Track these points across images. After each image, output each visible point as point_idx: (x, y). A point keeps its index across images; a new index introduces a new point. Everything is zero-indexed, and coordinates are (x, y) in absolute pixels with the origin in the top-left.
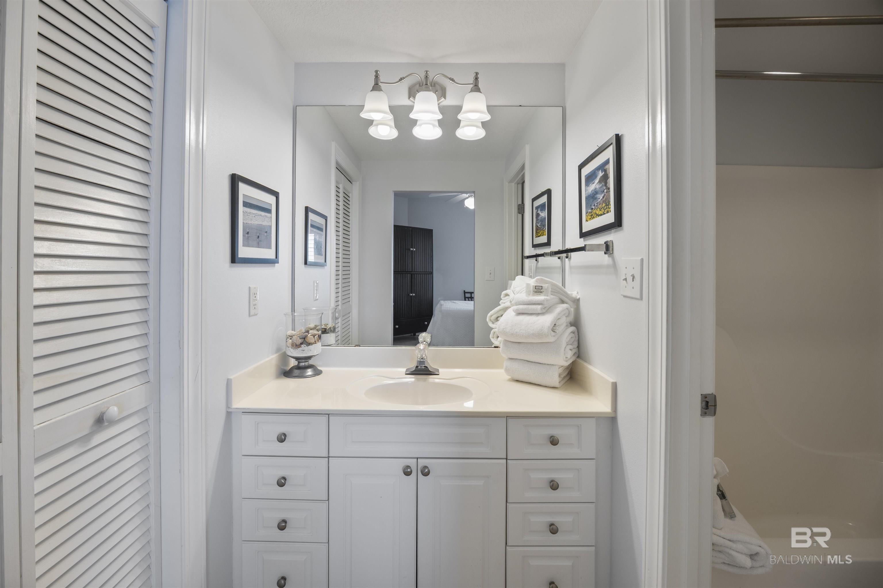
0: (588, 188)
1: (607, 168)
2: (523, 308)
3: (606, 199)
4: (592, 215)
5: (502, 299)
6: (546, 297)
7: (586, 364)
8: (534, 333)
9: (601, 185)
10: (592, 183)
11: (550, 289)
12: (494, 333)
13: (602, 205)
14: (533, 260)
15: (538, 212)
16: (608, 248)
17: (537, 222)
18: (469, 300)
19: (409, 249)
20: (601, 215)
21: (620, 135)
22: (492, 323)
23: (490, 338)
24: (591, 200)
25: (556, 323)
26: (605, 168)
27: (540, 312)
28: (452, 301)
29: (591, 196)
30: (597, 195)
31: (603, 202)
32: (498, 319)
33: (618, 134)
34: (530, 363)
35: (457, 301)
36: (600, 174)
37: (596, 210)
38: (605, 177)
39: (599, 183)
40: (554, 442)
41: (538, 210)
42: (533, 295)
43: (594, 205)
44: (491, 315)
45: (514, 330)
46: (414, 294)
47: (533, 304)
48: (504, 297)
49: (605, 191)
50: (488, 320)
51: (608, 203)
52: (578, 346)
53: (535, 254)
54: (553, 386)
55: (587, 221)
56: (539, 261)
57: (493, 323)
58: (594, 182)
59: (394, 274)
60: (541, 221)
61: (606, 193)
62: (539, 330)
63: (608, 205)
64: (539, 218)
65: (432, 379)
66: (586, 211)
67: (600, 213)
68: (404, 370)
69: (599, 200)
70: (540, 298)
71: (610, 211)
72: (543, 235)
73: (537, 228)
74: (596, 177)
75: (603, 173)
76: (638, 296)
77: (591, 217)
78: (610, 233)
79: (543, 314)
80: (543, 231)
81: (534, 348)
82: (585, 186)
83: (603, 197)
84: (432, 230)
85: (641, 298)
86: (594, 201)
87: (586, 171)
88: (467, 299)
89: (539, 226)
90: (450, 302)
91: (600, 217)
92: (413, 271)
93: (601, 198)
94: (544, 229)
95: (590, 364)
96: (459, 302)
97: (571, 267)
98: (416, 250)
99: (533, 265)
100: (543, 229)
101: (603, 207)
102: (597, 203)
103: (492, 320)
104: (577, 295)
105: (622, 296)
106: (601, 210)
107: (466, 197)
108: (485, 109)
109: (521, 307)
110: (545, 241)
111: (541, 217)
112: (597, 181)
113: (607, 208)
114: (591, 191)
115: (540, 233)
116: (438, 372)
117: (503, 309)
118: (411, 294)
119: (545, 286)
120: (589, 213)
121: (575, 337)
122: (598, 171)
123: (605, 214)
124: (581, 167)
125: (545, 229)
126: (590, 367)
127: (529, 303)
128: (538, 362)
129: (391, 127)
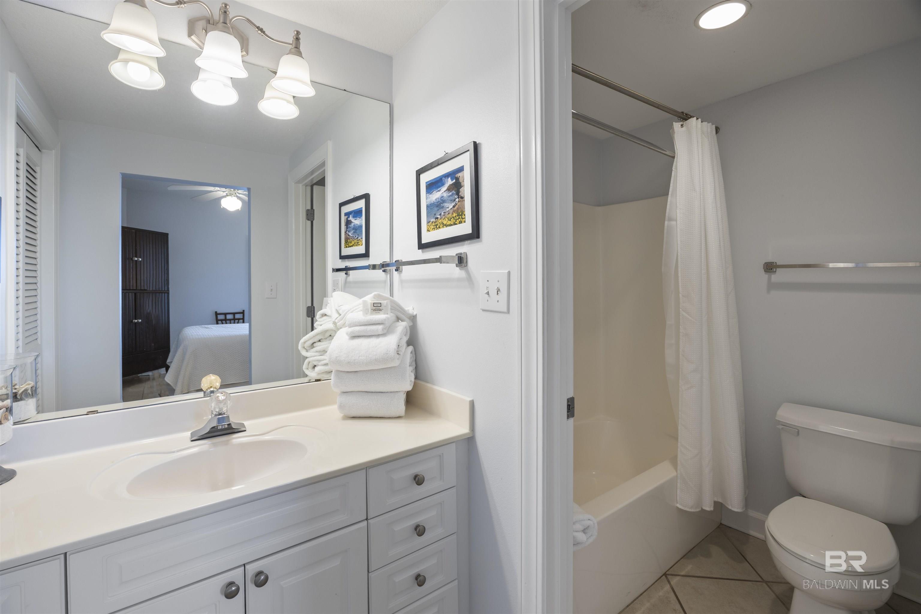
0: (431, 196)
1: (459, 176)
2: (359, 330)
3: (458, 209)
4: (437, 225)
5: (318, 320)
6: (387, 316)
7: (429, 385)
8: (377, 359)
9: (451, 193)
10: (437, 190)
11: (390, 306)
12: (309, 362)
13: (452, 214)
14: (343, 274)
15: (348, 219)
16: (461, 260)
17: (347, 230)
18: (223, 323)
19: (132, 259)
20: (451, 225)
21: (477, 143)
22: (305, 351)
23: (304, 369)
24: (436, 209)
25: (399, 344)
26: (456, 176)
27: (380, 333)
28: (203, 326)
29: (436, 205)
30: (444, 204)
31: (454, 211)
32: (315, 345)
33: (476, 142)
34: (370, 394)
35: (210, 325)
36: (450, 182)
37: (444, 220)
38: (457, 186)
39: (447, 191)
40: (419, 480)
41: (350, 216)
42: (371, 314)
43: (440, 215)
44: (305, 341)
45: (350, 357)
46: (140, 319)
47: (371, 324)
48: (320, 318)
49: (457, 200)
50: (300, 347)
51: (461, 213)
52: (416, 366)
53: (344, 267)
54: (398, 416)
55: (428, 231)
56: (350, 275)
57: (307, 351)
58: (440, 190)
59: (122, 293)
60: (353, 229)
61: (459, 202)
62: (383, 355)
63: (461, 215)
64: (350, 226)
65: (237, 439)
66: (427, 220)
67: (449, 223)
68: (188, 434)
69: (448, 210)
70: (380, 316)
71: (465, 222)
72: (357, 244)
73: (348, 237)
74: (443, 184)
75: (454, 181)
76: (505, 310)
77: (435, 227)
78: (463, 245)
79: (384, 335)
80: (358, 240)
81: (376, 375)
82: (427, 194)
83: (454, 207)
84: (167, 234)
85: (508, 312)
86: (440, 210)
87: (426, 178)
88: (220, 322)
89: (350, 235)
90: (199, 327)
91: (448, 227)
92: (138, 289)
93: (452, 207)
94: (360, 238)
95: (433, 384)
96: (213, 327)
97: (402, 282)
98: (143, 259)
99: (340, 279)
100: (357, 238)
101: (453, 217)
102: (444, 213)
103: (305, 347)
104: (413, 311)
105: (481, 310)
106: (450, 220)
107: (222, 196)
108: (308, 80)
109: (357, 328)
110: (364, 252)
111: (354, 225)
112: (444, 188)
113: (459, 218)
114: (436, 199)
115: (353, 243)
116: (245, 427)
117: (322, 333)
118: (136, 319)
119: (384, 302)
120: (432, 222)
121: (413, 357)
122: (446, 178)
123: (456, 224)
124: (419, 173)
125: (362, 238)
126: (436, 387)
127: (366, 324)
128: (379, 391)
129: (151, 69)
